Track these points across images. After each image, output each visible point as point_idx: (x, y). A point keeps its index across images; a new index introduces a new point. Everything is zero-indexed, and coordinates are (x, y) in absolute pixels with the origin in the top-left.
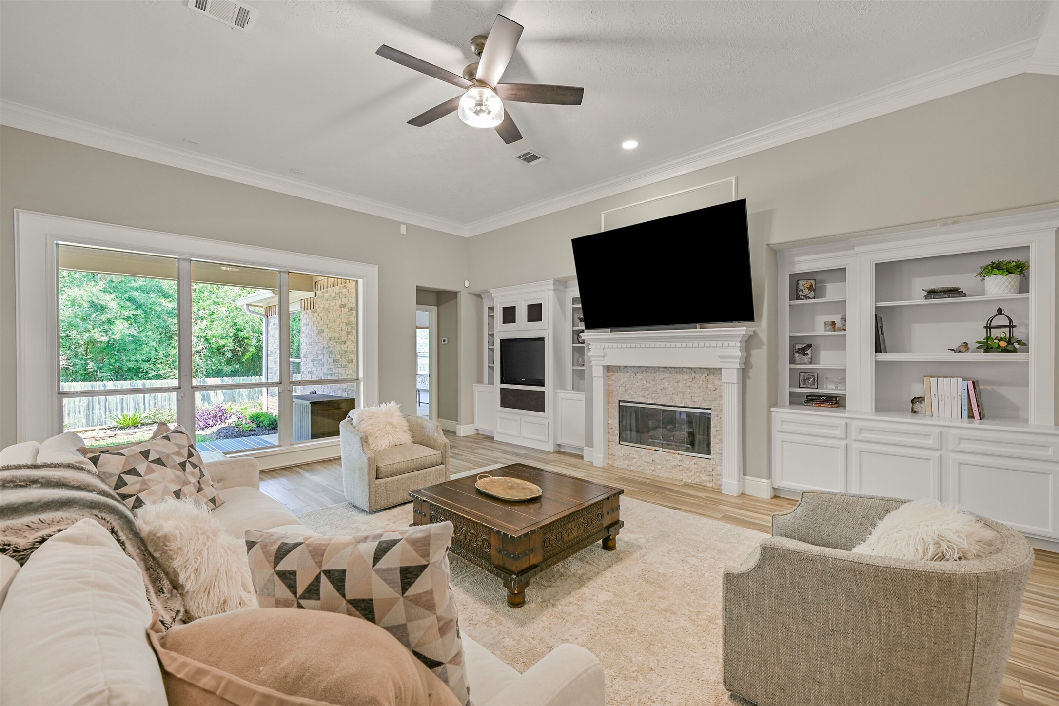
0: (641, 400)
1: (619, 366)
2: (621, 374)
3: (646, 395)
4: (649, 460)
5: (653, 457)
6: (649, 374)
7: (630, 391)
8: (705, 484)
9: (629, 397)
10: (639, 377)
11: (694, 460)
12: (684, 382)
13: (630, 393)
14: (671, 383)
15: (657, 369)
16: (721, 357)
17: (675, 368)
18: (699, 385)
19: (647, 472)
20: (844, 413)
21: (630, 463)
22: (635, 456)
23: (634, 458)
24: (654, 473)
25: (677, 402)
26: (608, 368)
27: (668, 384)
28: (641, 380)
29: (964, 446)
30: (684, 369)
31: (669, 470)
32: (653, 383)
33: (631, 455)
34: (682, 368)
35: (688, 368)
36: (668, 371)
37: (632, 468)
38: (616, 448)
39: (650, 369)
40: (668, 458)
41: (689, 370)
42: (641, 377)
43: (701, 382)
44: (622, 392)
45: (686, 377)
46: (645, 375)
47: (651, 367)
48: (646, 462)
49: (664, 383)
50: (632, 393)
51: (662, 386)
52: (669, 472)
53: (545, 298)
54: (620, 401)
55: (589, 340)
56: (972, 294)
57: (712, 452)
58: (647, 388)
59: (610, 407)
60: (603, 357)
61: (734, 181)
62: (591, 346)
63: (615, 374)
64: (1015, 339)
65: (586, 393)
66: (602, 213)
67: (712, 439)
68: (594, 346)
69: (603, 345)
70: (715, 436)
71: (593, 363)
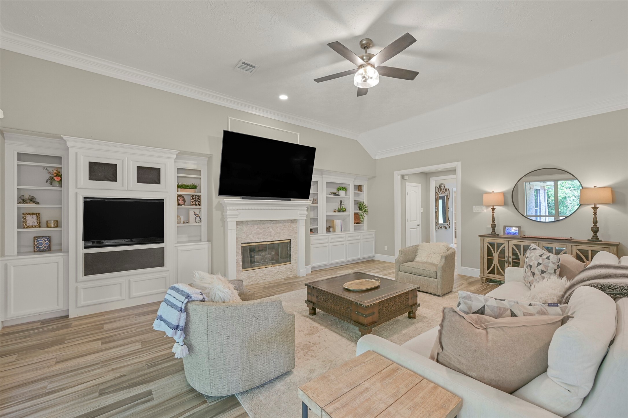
0: (257, 240)
1: (242, 221)
2: (244, 226)
3: (260, 237)
4: (262, 274)
5: (264, 272)
6: (262, 225)
7: (250, 236)
8: (289, 276)
9: (249, 240)
10: (256, 227)
11: (284, 266)
12: (280, 228)
13: (250, 237)
14: (274, 229)
15: (267, 221)
16: (300, 214)
17: (276, 220)
18: (287, 228)
19: (261, 282)
20: (318, 234)
21: (251, 280)
22: (253, 275)
23: (253, 277)
24: (265, 281)
25: (277, 238)
26: (239, 223)
27: (272, 229)
28: (256, 229)
29: (350, 239)
30: (280, 221)
31: (273, 276)
32: (264, 230)
33: (251, 276)
34: (279, 220)
35: (282, 220)
36: (272, 223)
37: (252, 283)
38: (241, 274)
39: (263, 222)
40: (272, 270)
41: (282, 221)
42: (257, 227)
43: (288, 227)
44: (244, 238)
45: (281, 225)
46: (259, 226)
47: (263, 221)
48: (260, 276)
49: (270, 229)
50: (251, 237)
51: (269, 231)
52: (273, 277)
53: (165, 164)
54: (242, 244)
55: (228, 203)
56: (339, 195)
57: (291, 260)
58: (261, 233)
59: (237, 249)
60: (237, 215)
61: (299, 135)
62: (228, 208)
63: (240, 227)
64: (345, 208)
65: (210, 243)
66: (229, 118)
67: (292, 254)
68: (231, 208)
69: (237, 208)
70: (293, 252)
71: (228, 220)
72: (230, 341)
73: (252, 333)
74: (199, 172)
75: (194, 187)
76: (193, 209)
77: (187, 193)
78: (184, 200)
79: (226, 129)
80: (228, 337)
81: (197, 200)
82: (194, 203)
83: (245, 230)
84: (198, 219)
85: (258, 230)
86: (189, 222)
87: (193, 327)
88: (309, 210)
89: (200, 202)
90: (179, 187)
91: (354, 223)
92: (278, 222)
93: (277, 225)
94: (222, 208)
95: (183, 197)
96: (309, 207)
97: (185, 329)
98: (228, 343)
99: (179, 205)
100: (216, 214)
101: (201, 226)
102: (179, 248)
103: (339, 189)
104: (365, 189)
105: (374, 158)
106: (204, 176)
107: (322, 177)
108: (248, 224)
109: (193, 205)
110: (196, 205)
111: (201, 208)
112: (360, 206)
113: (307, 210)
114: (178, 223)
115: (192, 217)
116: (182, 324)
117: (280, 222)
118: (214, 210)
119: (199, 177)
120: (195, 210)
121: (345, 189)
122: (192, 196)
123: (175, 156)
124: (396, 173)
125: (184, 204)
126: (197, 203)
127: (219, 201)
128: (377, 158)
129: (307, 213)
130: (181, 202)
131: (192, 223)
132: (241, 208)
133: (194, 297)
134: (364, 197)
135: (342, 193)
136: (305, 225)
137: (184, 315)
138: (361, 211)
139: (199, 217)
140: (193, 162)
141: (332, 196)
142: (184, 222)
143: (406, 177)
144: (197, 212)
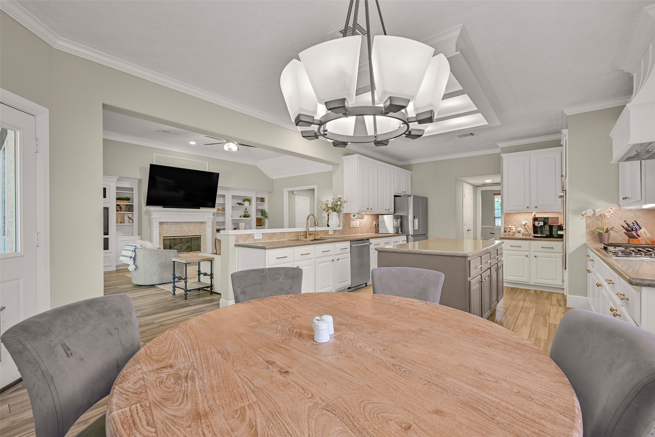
1: (164, 222)
2: (165, 225)
6: (178, 225)
10: (174, 226)
12: (192, 227)
13: (169, 233)
16: (208, 218)
18: (198, 228)
20: (225, 232)
26: (161, 223)
27: (186, 228)
32: (180, 228)
40: (186, 255)
41: (194, 223)
44: (165, 233)
46: (176, 225)
47: (179, 222)
53: (109, 185)
54: (163, 237)
55: (153, 210)
56: (243, 205)
57: (201, 249)
58: (177, 231)
59: (160, 240)
60: (160, 218)
61: (207, 164)
62: (153, 213)
63: (162, 226)
64: (249, 215)
65: (140, 236)
66: (154, 154)
67: (201, 245)
68: (155, 213)
69: (160, 213)
70: (202, 244)
71: (153, 221)
72: (153, 263)
73: (163, 262)
74: (132, 189)
75: (128, 199)
76: (127, 214)
77: (123, 203)
78: (121, 208)
79: (152, 163)
80: (153, 262)
81: (130, 208)
82: (128, 210)
83: (165, 228)
84: (131, 220)
85: (176, 228)
86: (124, 223)
87: (138, 258)
88: (216, 215)
89: (133, 209)
90: (117, 199)
91: (257, 226)
92: (190, 223)
93: (190, 225)
94: (148, 213)
95: (120, 206)
96: (216, 213)
97: (134, 259)
98: (152, 264)
99: (117, 211)
100: (145, 218)
101: (133, 225)
102: (118, 239)
103: (244, 201)
104: (266, 200)
105: (271, 178)
106: (135, 192)
107: (228, 192)
108: (168, 224)
109: (127, 211)
110: (129, 211)
111: (133, 214)
112: (263, 213)
113: (213, 216)
114: (117, 223)
115: (126, 219)
116: (133, 256)
117: (193, 224)
118: (143, 214)
119: (132, 192)
120: (128, 215)
121: (249, 200)
122: (127, 205)
123: (116, 180)
124: (285, 190)
125: (121, 211)
126: (130, 210)
127: (147, 209)
128: (274, 178)
129: (213, 217)
130: (119, 209)
131: (126, 223)
132: (162, 213)
133: (138, 247)
134: (266, 207)
135: (247, 204)
136: (211, 225)
137: (134, 253)
138: (262, 217)
139: (132, 220)
140: (128, 183)
141: (238, 205)
142: (120, 223)
143: (295, 193)
144: (130, 216)
